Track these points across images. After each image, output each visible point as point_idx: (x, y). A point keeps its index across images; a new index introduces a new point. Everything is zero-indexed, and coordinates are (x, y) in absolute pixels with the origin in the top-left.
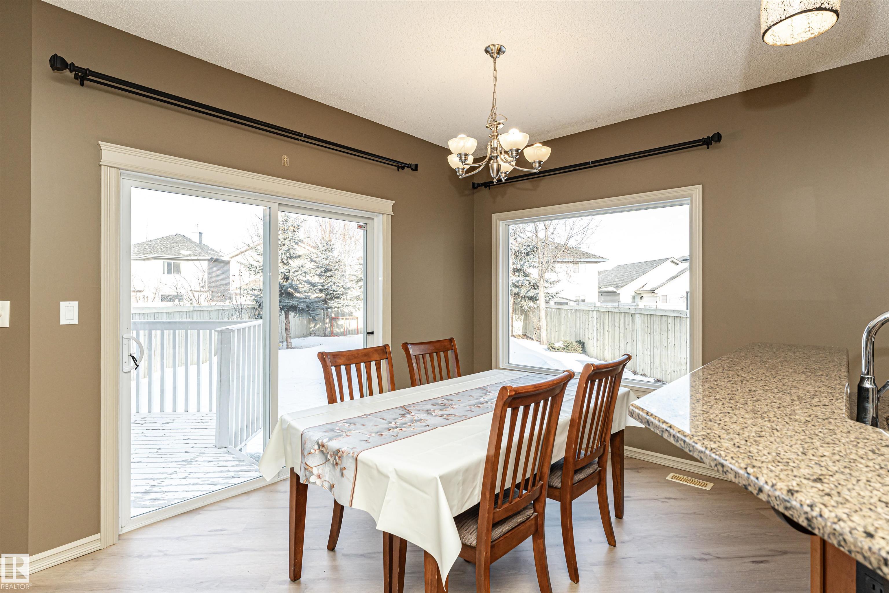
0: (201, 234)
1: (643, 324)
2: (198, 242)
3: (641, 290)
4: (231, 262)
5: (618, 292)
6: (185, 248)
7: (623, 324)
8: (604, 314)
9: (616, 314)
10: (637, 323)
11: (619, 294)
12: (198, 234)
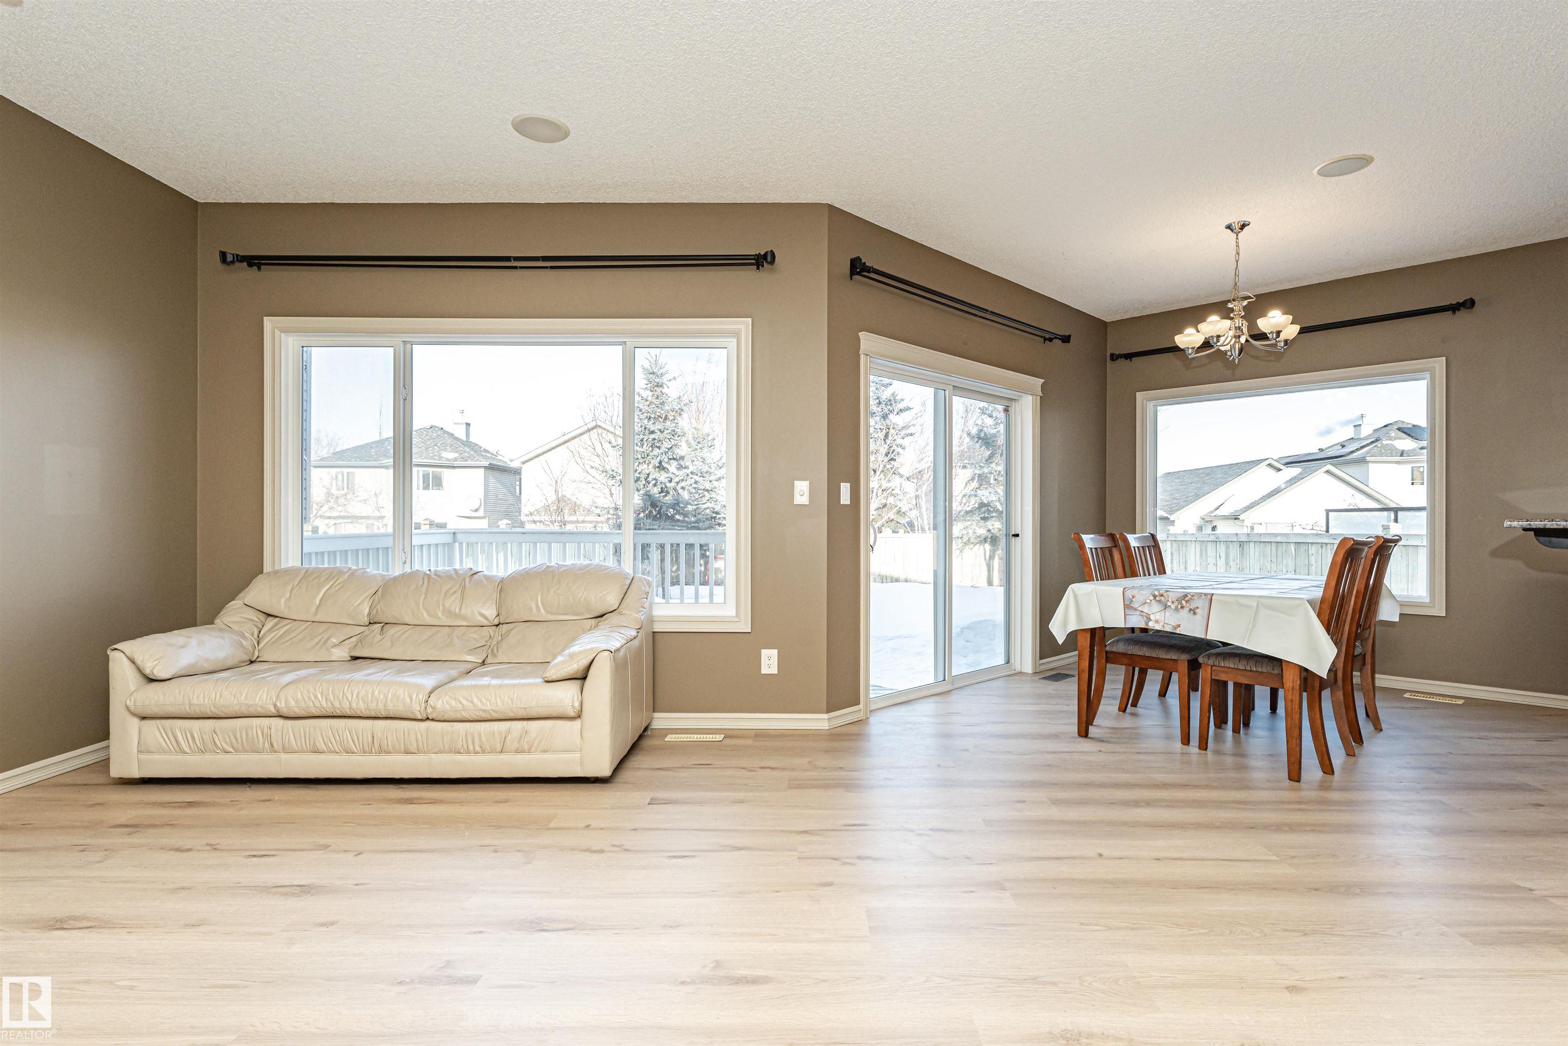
0: (468, 425)
1: (1262, 558)
2: (465, 440)
3: (1213, 515)
4: (522, 472)
5: (1172, 518)
6: (448, 448)
7: (1223, 559)
8: (1186, 546)
9: (1209, 545)
10: (1252, 556)
11: (1174, 521)
12: (465, 425)
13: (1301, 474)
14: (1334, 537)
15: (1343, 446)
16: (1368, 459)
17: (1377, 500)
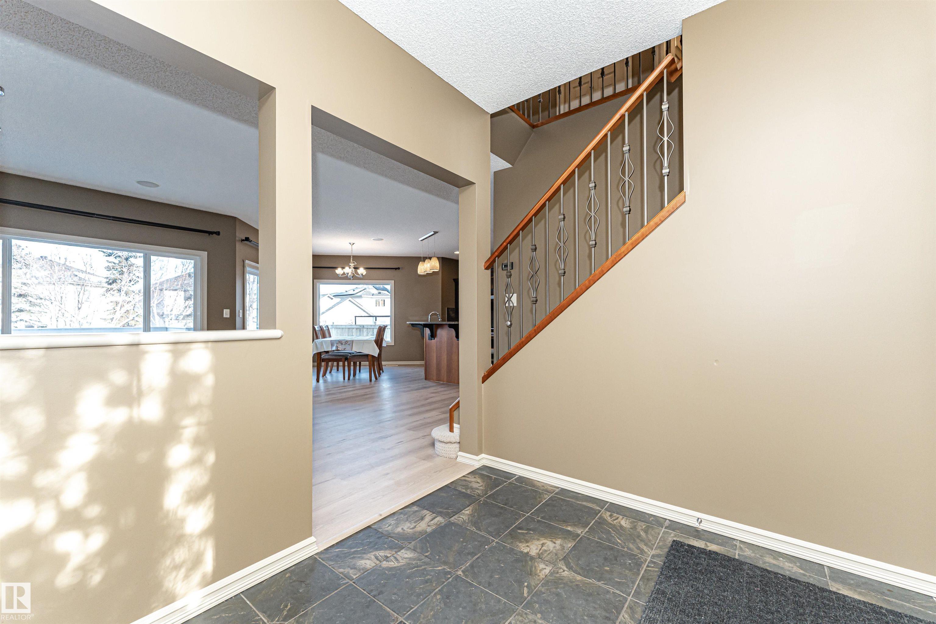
13: (340, 301)
14: (377, 325)
15: (354, 290)
16: (362, 296)
17: (368, 313)
